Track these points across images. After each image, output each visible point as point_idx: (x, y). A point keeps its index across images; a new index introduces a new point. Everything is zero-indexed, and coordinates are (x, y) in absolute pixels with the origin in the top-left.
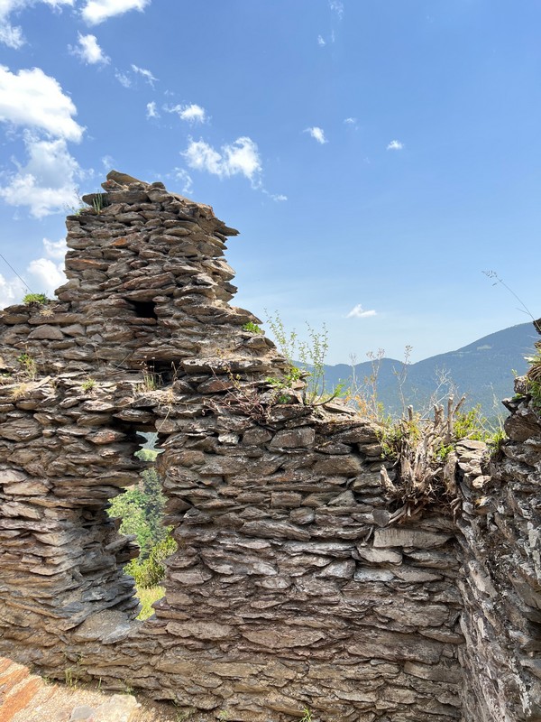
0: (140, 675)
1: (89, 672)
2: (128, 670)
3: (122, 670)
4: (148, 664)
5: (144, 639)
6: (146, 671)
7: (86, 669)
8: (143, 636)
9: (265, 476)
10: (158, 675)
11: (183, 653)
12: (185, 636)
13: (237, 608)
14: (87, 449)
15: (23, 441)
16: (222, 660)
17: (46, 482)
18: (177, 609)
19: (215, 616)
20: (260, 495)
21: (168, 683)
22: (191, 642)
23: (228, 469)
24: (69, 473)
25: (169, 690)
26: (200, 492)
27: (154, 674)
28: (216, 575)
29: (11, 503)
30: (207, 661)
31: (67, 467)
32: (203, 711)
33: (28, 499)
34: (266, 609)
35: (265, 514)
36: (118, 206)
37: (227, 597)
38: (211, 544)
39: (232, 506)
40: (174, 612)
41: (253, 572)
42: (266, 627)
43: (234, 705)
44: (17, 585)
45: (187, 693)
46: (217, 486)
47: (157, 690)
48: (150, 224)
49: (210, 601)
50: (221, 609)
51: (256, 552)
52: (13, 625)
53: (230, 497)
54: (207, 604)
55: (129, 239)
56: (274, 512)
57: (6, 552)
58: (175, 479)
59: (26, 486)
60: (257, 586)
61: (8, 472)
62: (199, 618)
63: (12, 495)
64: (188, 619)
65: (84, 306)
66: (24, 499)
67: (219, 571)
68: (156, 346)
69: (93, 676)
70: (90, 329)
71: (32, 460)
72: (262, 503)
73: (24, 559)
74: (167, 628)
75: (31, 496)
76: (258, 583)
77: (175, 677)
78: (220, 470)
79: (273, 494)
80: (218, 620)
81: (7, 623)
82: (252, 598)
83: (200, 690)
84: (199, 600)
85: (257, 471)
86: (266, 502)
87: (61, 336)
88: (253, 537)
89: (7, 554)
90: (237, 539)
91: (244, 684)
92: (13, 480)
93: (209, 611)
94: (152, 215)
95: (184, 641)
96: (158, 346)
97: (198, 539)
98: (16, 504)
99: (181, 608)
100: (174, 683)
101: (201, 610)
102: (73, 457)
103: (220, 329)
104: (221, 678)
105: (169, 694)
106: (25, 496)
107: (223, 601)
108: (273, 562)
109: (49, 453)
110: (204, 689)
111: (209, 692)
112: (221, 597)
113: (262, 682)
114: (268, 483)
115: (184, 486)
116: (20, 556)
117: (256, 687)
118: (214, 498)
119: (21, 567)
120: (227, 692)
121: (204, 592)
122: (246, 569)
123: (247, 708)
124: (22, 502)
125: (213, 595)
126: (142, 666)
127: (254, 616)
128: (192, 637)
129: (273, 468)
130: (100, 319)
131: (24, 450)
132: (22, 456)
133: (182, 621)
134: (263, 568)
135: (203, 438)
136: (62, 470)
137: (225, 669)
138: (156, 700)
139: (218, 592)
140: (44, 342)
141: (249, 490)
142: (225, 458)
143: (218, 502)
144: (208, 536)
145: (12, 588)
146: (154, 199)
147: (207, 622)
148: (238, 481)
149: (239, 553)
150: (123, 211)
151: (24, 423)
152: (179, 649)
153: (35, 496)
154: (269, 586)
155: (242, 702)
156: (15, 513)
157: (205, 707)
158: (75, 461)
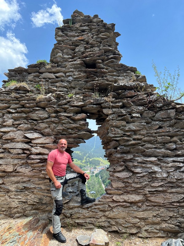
0: (101, 221)
1: (76, 222)
2: (95, 219)
3: (92, 219)
4: (104, 216)
5: (102, 204)
6: (103, 219)
7: (74, 220)
8: (102, 203)
9: (154, 130)
10: (109, 220)
11: (121, 209)
12: (122, 201)
13: (145, 187)
14: (72, 122)
15: (41, 120)
16: (140, 210)
17: (53, 137)
18: (117, 190)
19: (136, 191)
20: (152, 138)
21: (114, 223)
22: (124, 204)
23: (137, 128)
24: (63, 133)
25: (115, 226)
26: (126, 138)
27: (107, 220)
28: (134, 173)
29: (36, 147)
30: (132, 212)
31: (63, 130)
32: (132, 234)
33: (44, 145)
34: (158, 186)
35: (155, 146)
36: (79, 24)
37: (140, 183)
38: (131, 160)
39: (140, 143)
40: (116, 191)
41: (151, 171)
42: (159, 195)
43: (146, 230)
44: (39, 184)
45: (123, 227)
46: (132, 135)
47: (109, 227)
48: (93, 31)
49: (133, 185)
50: (138, 188)
51: (151, 162)
52: (38, 203)
53: (138, 139)
54: (131, 186)
55: (85, 37)
56: (158, 145)
57: (33, 170)
58: (114, 133)
59: (44, 139)
60: (153, 177)
61: (35, 134)
62: (128, 192)
63: (36, 144)
64: (122, 194)
65: (65, 64)
66: (42, 145)
67: (136, 171)
68: (98, 80)
69: (78, 223)
70: (68, 74)
71: (46, 128)
72: (153, 142)
73: (43, 172)
74: (114, 198)
75: (45, 144)
76: (154, 176)
77: (118, 220)
78: (134, 128)
79: (158, 137)
80: (136, 193)
81: (35, 202)
82: (151, 182)
83: (130, 225)
84: (127, 184)
85: (151, 128)
86: (155, 141)
87: (54, 77)
88: (150, 156)
89: (34, 170)
90: (142, 158)
91: (150, 220)
92: (37, 137)
93: (132, 189)
94: (94, 28)
95: (121, 204)
96: (98, 81)
97: (125, 158)
98: (39, 147)
99: (120, 189)
100: (117, 223)
101: (129, 189)
102: (66, 125)
103: (126, 73)
104: (139, 218)
105: (115, 228)
106: (42, 144)
107: (139, 184)
108: (160, 166)
109: (54, 125)
110: (132, 224)
111: (134, 225)
112: (137, 183)
113: (158, 219)
114: (155, 133)
115: (118, 136)
116: (41, 171)
117: (156, 221)
118: (131, 140)
119: (41, 176)
120: (142, 225)
121: (130, 181)
122: (147, 170)
123: (152, 231)
124: (41, 147)
125: (134, 182)
126: (101, 216)
127: (153, 190)
128: (125, 201)
129: (158, 127)
130: (72, 70)
131: (42, 124)
132: (41, 126)
133: (120, 195)
134: (156, 169)
135: (126, 115)
136: (61, 131)
137: (141, 215)
138: (109, 232)
139: (136, 180)
140: (47, 80)
141: (147, 136)
142: (135, 123)
143: (133, 142)
144: (129, 157)
145: (37, 186)
146: (95, 21)
147: (131, 194)
148: (142, 132)
149: (144, 163)
150: (81, 26)
151: (41, 112)
152: (119, 207)
153: (48, 144)
154: (159, 177)
155: (150, 229)
156: (38, 151)
157: (133, 232)
158: (68, 127)
